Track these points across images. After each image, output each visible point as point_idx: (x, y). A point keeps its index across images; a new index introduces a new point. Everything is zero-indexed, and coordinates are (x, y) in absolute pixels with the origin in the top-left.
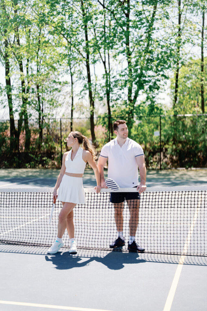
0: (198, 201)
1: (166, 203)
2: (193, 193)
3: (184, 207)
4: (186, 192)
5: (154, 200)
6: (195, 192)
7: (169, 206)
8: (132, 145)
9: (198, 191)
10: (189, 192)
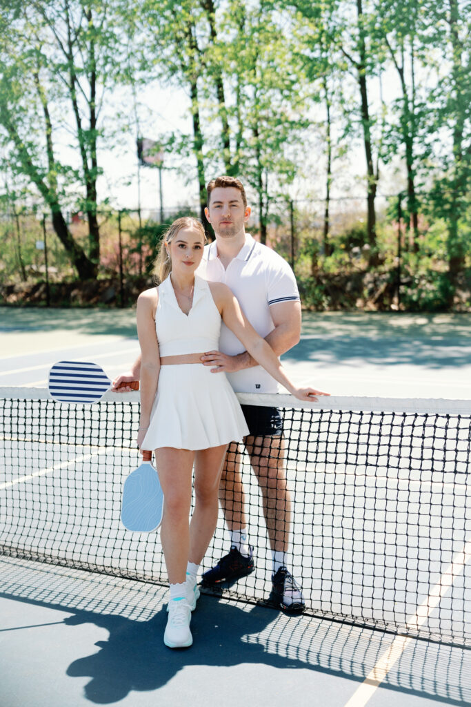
0: (456, 451)
1: (352, 449)
2: (442, 422)
3: (410, 468)
4: (416, 415)
5: (314, 437)
6: (448, 417)
7: (362, 460)
8: (261, 263)
9: (459, 417)
10: (426, 416)
